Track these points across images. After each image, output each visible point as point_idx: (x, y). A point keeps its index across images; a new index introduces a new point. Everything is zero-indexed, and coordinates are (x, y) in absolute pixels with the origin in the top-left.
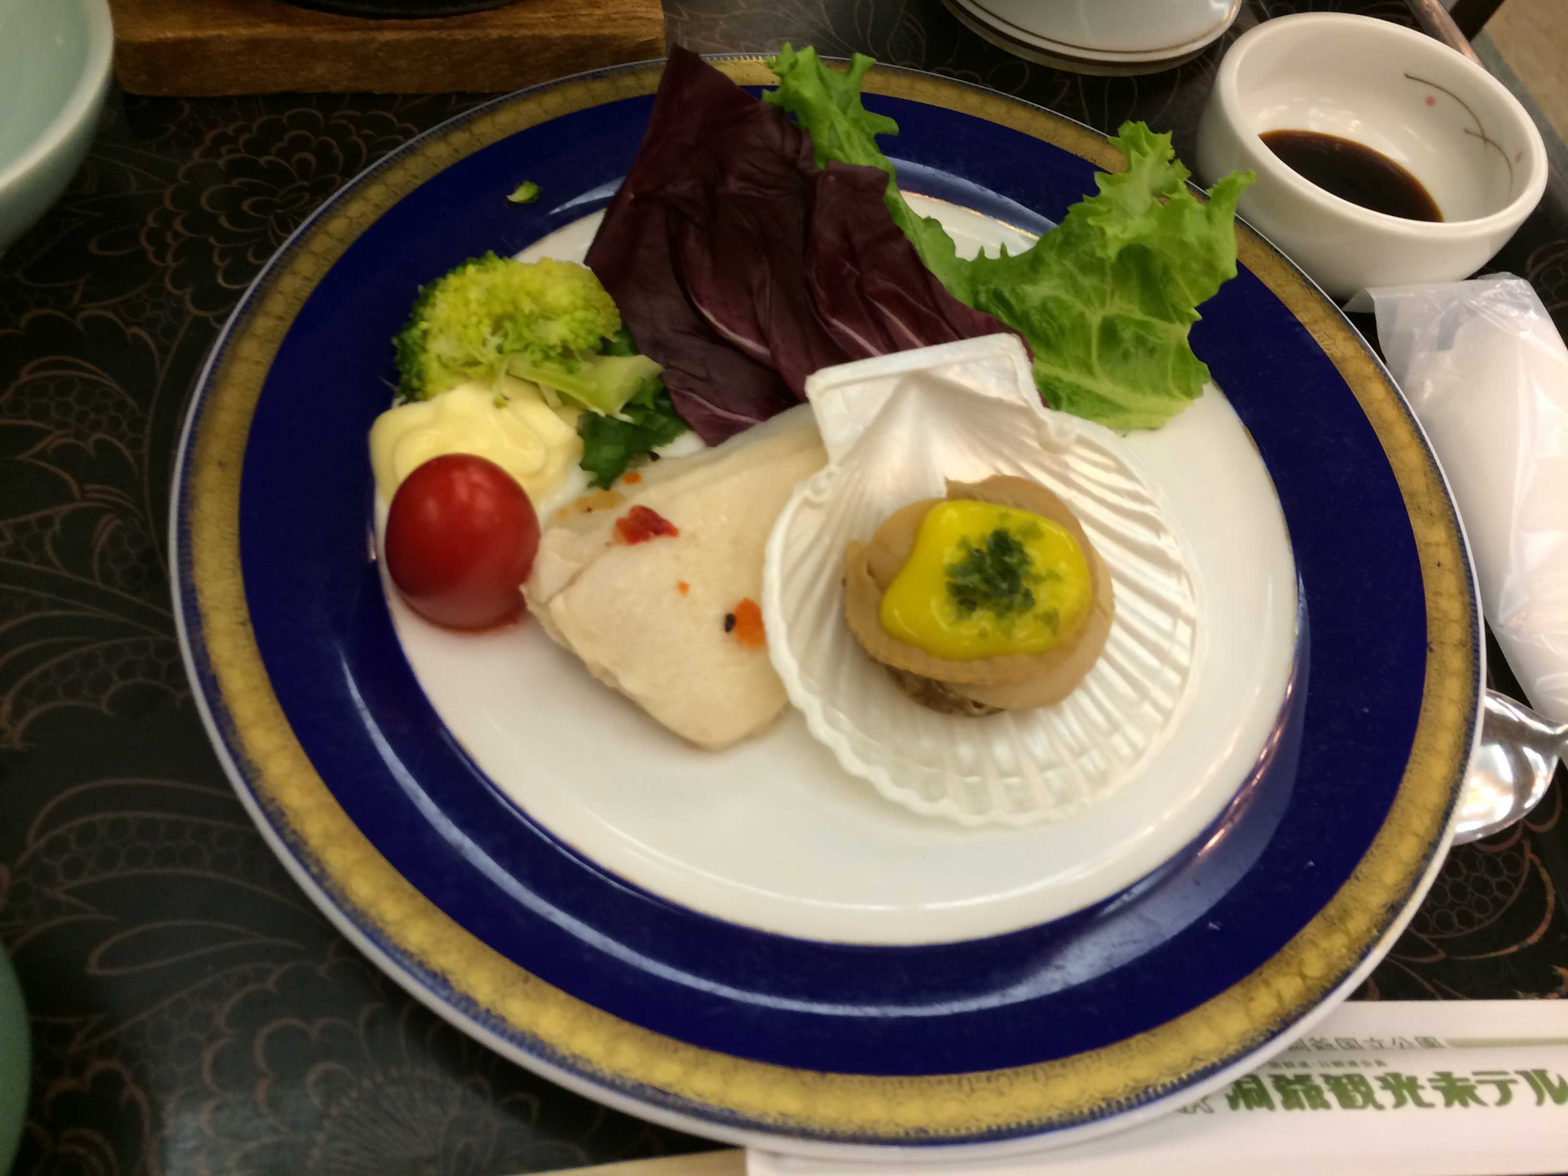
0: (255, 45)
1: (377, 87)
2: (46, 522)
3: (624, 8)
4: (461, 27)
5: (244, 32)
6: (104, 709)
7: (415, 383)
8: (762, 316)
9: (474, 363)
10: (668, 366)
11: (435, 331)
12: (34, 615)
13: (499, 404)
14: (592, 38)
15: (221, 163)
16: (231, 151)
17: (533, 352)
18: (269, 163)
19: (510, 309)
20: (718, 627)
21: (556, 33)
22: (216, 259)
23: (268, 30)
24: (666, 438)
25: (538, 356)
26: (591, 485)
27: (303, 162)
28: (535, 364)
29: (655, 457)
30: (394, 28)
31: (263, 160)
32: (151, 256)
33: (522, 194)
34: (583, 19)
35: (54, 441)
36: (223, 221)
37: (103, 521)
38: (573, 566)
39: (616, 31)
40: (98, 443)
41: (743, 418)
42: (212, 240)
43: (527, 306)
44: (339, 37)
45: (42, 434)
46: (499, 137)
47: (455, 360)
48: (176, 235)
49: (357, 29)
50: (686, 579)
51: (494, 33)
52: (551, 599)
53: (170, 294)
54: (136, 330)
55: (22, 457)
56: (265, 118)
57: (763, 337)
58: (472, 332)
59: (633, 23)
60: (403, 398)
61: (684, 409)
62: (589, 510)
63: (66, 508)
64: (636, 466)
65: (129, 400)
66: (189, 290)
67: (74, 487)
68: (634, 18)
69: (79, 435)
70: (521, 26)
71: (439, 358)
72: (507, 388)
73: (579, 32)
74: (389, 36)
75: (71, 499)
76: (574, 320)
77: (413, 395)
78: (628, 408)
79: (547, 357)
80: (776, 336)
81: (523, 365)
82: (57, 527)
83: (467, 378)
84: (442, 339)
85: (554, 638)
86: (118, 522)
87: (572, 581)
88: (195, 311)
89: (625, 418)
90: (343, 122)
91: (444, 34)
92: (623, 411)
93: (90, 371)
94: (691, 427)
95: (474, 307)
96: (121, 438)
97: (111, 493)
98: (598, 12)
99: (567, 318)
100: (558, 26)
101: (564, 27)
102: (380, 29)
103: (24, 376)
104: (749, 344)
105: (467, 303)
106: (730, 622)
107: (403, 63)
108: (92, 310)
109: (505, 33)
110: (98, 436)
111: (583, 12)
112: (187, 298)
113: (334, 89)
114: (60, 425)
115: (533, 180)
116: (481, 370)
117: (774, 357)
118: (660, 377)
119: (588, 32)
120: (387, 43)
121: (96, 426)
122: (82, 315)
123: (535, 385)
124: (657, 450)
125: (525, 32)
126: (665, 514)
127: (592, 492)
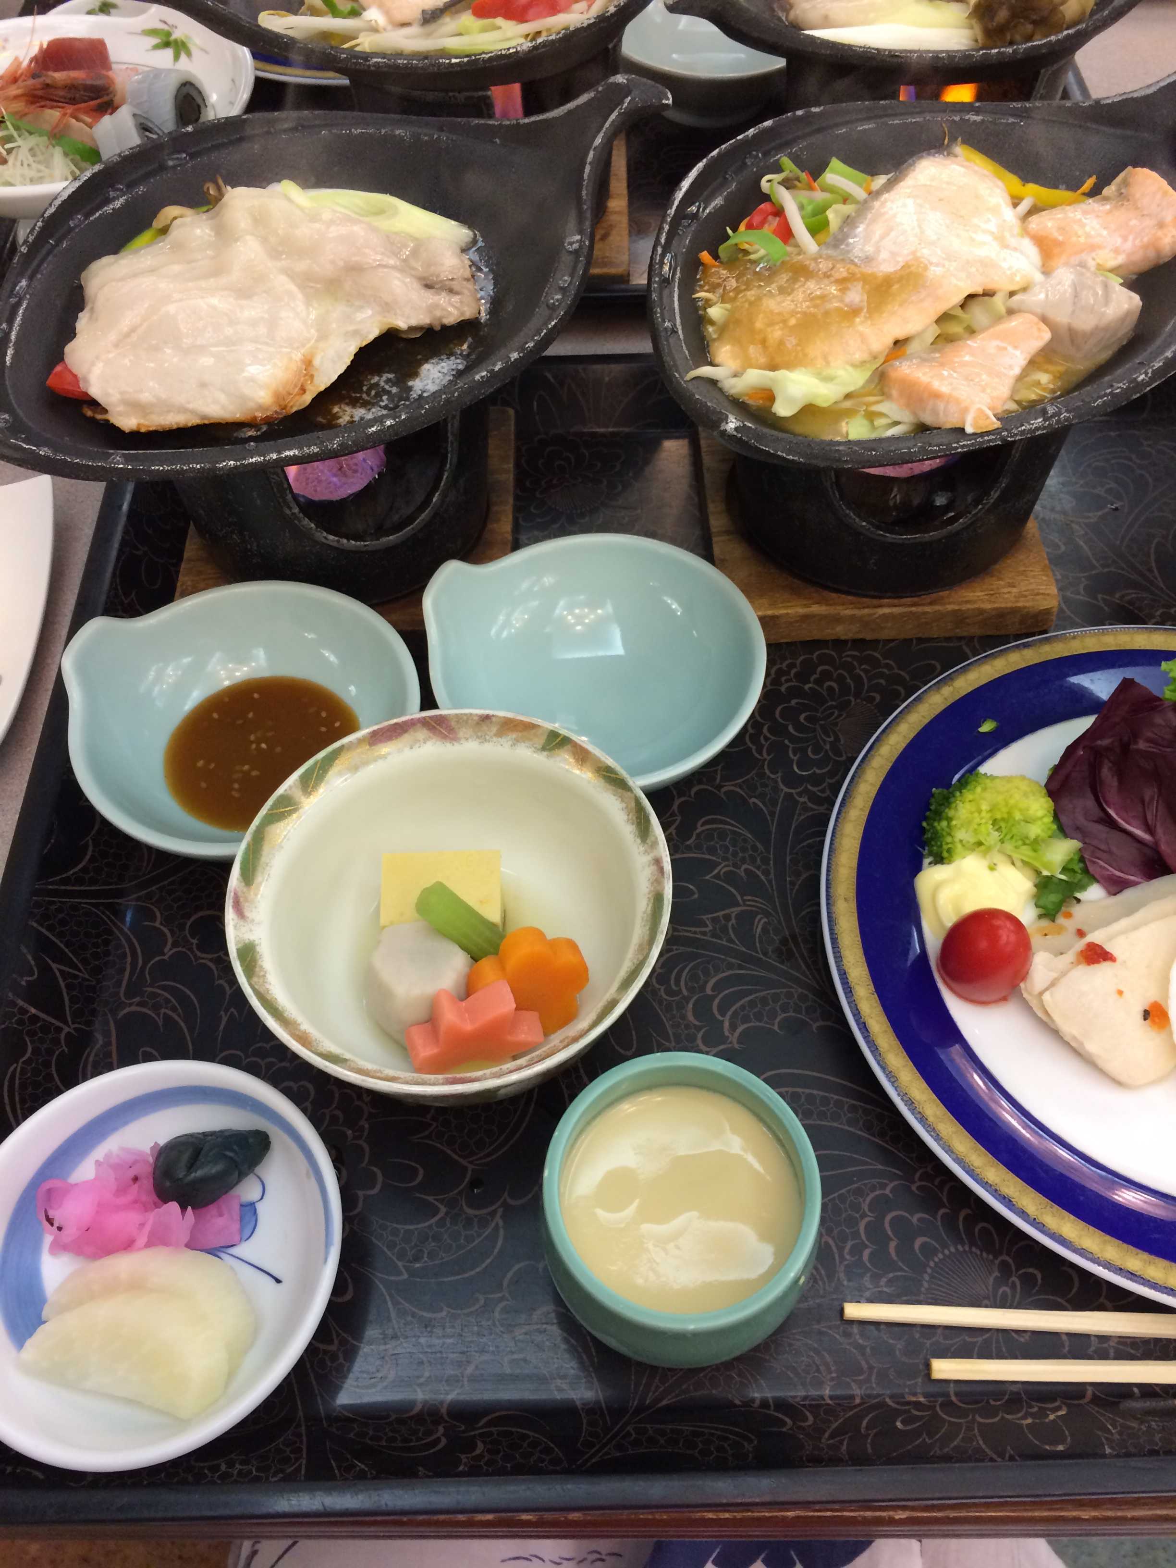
0: (805, 618)
1: (869, 637)
2: (727, 918)
3: (1031, 587)
4: (931, 604)
5: (801, 611)
6: (776, 1028)
7: (945, 854)
8: (1150, 820)
9: (980, 844)
10: (1085, 843)
11: (958, 826)
12: (730, 972)
13: (992, 868)
14: (1012, 608)
15: (783, 689)
16: (787, 681)
17: (1016, 841)
18: (810, 688)
19: (1005, 816)
20: (1139, 1016)
21: (987, 606)
22: (791, 755)
23: (816, 609)
24: (1083, 888)
25: (1020, 843)
26: (1040, 917)
27: (830, 689)
28: (1016, 847)
29: (1078, 901)
30: (889, 606)
31: (807, 687)
32: (754, 751)
33: (987, 727)
34: (1006, 596)
35: (722, 868)
36: (791, 729)
37: (757, 919)
38: (1054, 975)
39: (1027, 604)
40: (746, 870)
41: (1132, 878)
42: (786, 742)
43: (1018, 816)
44: (856, 612)
45: (717, 864)
46: (970, 689)
47: (968, 842)
48: (766, 739)
49: (868, 607)
50: (1121, 988)
51: (950, 607)
52: (1041, 994)
53: (769, 777)
54: (754, 800)
55: (707, 878)
56: (802, 658)
57: (1150, 830)
58: (983, 829)
59: (1038, 597)
60: (930, 859)
61: (1091, 869)
62: (1046, 935)
63: (736, 910)
64: (1067, 907)
65: (758, 844)
66: (779, 774)
67: (739, 898)
68: (1038, 594)
69: (735, 865)
70: (967, 602)
71: (961, 841)
72: (998, 858)
73: (1003, 605)
74: (886, 610)
75: (738, 905)
76: (1044, 824)
77: (939, 860)
78: (1065, 870)
79: (1024, 844)
80: (1160, 831)
81: (1009, 847)
82: (733, 921)
83: (973, 850)
84: (963, 830)
85: (1040, 1014)
86: (765, 920)
87: (1053, 984)
88: (786, 790)
89: (1063, 877)
90: (849, 659)
91: (920, 609)
92: (1061, 873)
93: (732, 825)
94: (1098, 881)
95: (984, 814)
96: (758, 868)
97: (756, 902)
98: (1014, 590)
99: (1039, 823)
100: (990, 602)
101: (994, 602)
102: (880, 606)
103: (700, 829)
104: (1139, 833)
105: (980, 811)
106: (1146, 1015)
107: (889, 625)
108: (728, 787)
109: (957, 607)
110: (744, 867)
111: (1006, 590)
112: (779, 780)
113: (843, 638)
114: (725, 859)
115: (993, 718)
116: (983, 848)
117: (1156, 843)
118: (1080, 850)
119: (1009, 605)
120: (884, 614)
121: (743, 860)
122: (724, 790)
123: (1010, 857)
124: (1078, 895)
125: (969, 606)
126: (1108, 948)
127: (1045, 923)
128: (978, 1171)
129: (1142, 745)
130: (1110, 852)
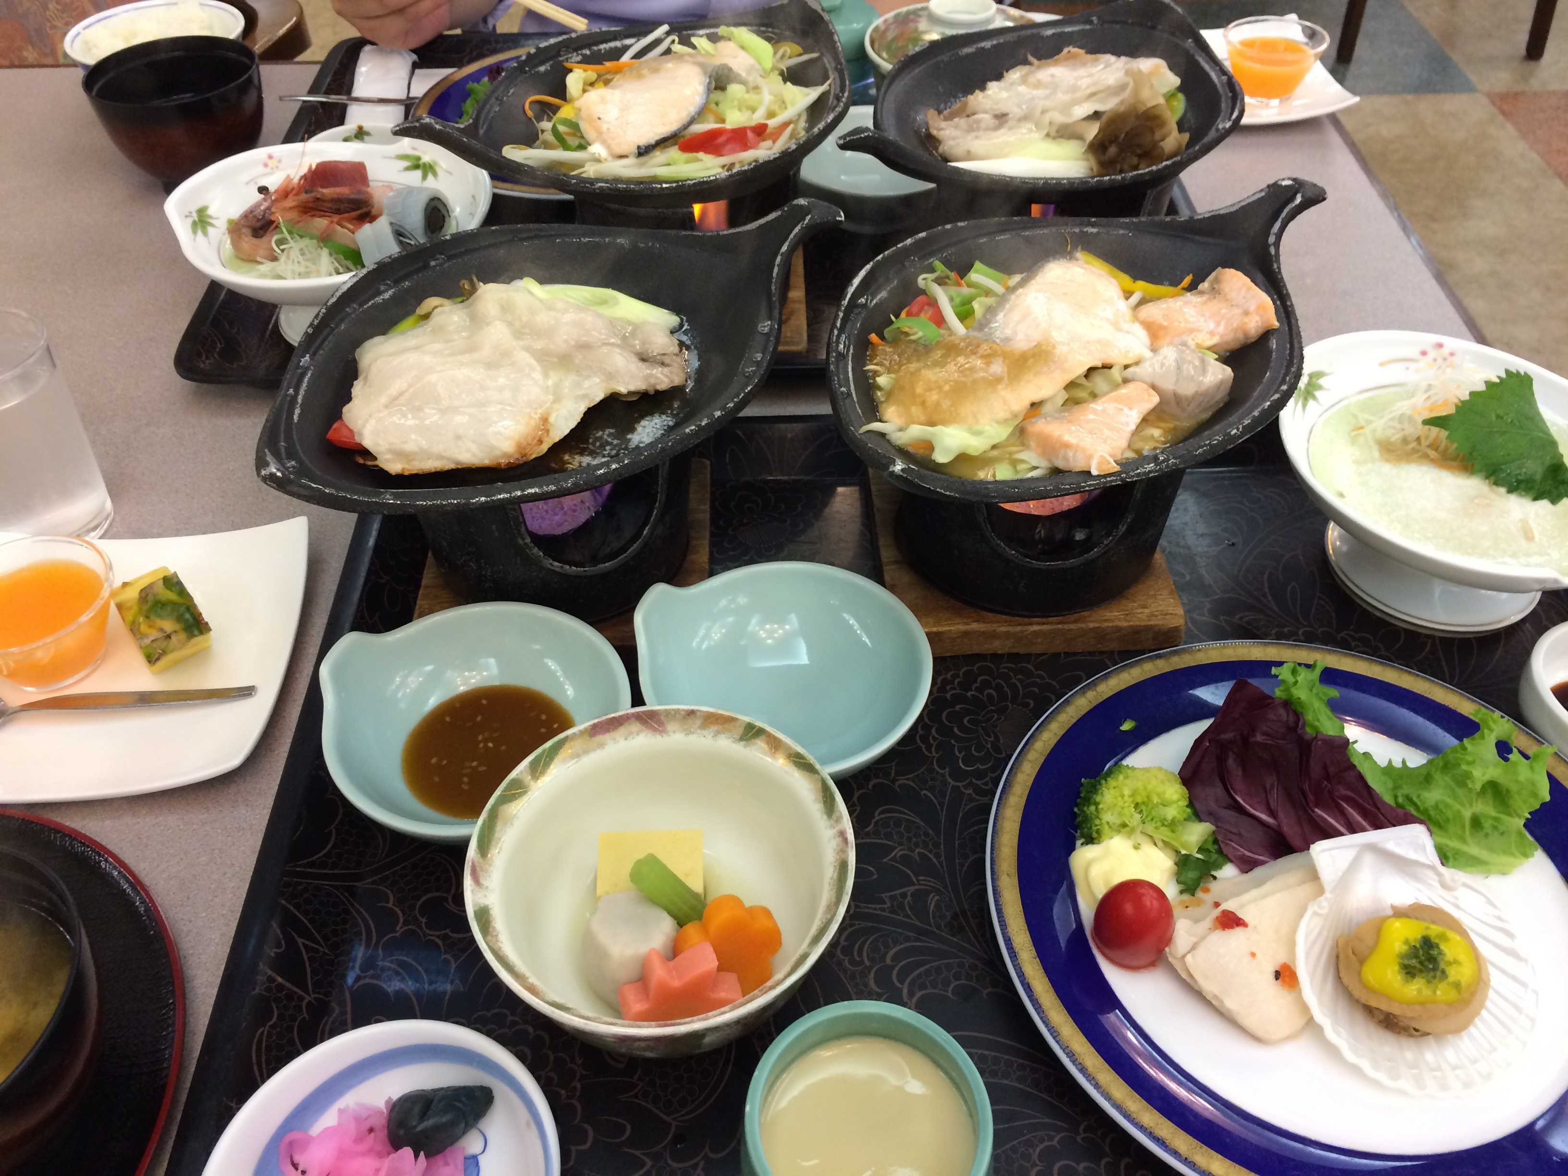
0: (966, 634)
1: (1022, 651)
2: (904, 896)
3: (1160, 608)
4: (1075, 622)
5: (962, 628)
6: (950, 994)
7: (1095, 835)
8: (1273, 805)
9: (1124, 825)
10: (1217, 827)
11: (1105, 809)
12: (908, 944)
13: (1137, 847)
14: (1145, 626)
15: (948, 696)
16: (952, 689)
17: (1156, 822)
18: (972, 695)
19: (1146, 799)
20: (1271, 977)
21: (1125, 624)
22: (957, 753)
23: (975, 626)
24: (1219, 867)
25: (1159, 824)
26: (1182, 892)
27: (990, 696)
28: (1156, 828)
29: (1215, 878)
30: (1039, 624)
31: (969, 694)
32: (924, 749)
33: (1127, 726)
34: (1139, 616)
35: (898, 852)
36: (956, 730)
37: (932, 896)
38: (1195, 940)
39: (1158, 622)
40: (919, 853)
41: (1261, 858)
42: (953, 741)
43: (1156, 800)
44: (1011, 629)
45: (894, 848)
46: (1111, 694)
47: (1114, 824)
48: (935, 739)
49: (1020, 625)
50: (1254, 950)
51: (1091, 625)
52: (1184, 956)
53: (938, 772)
54: (924, 792)
55: (885, 860)
56: (965, 669)
57: (1272, 813)
58: (1126, 811)
59: (1167, 617)
60: (1082, 840)
61: (1225, 850)
62: (1187, 907)
63: (912, 889)
64: (1206, 883)
65: (930, 832)
66: (947, 770)
67: (914, 879)
68: (1166, 614)
69: (910, 849)
70: (1106, 621)
71: (1108, 823)
72: (1141, 839)
73: (1138, 623)
74: (1036, 628)
75: (914, 884)
76: (1178, 806)
77: (1090, 840)
78: (1200, 850)
79: (1163, 825)
80: (1281, 815)
81: (1150, 828)
82: (909, 898)
83: (1119, 832)
84: (1109, 813)
85: (1184, 975)
86: (937, 898)
87: (1194, 948)
88: (952, 783)
89: (1199, 856)
90: (1006, 671)
91: (1066, 627)
92: (1197, 852)
93: (905, 814)
94: (1231, 861)
95: (1126, 798)
96: (930, 852)
97: (929, 881)
98: (1147, 611)
99: (1175, 806)
100: (1126, 620)
101: (1129, 621)
102: (1030, 624)
103: (877, 818)
104: (1264, 817)
105: (1123, 796)
106: (1278, 975)
107: (1039, 640)
108: (902, 781)
109: (1097, 625)
110: (918, 850)
111: (1139, 611)
112: (947, 774)
113: (1000, 652)
114: (901, 844)
115: (1132, 718)
116: (1127, 829)
117: (1279, 825)
118: (1214, 832)
119: (1143, 624)
120: (1034, 631)
121: (917, 845)
122: (897, 783)
123: (1151, 837)
124: (1214, 873)
125: (1106, 624)
126: (1240, 915)
127: (1186, 897)
128: (1134, 1116)
129: (1259, 738)
130: (1240, 835)
